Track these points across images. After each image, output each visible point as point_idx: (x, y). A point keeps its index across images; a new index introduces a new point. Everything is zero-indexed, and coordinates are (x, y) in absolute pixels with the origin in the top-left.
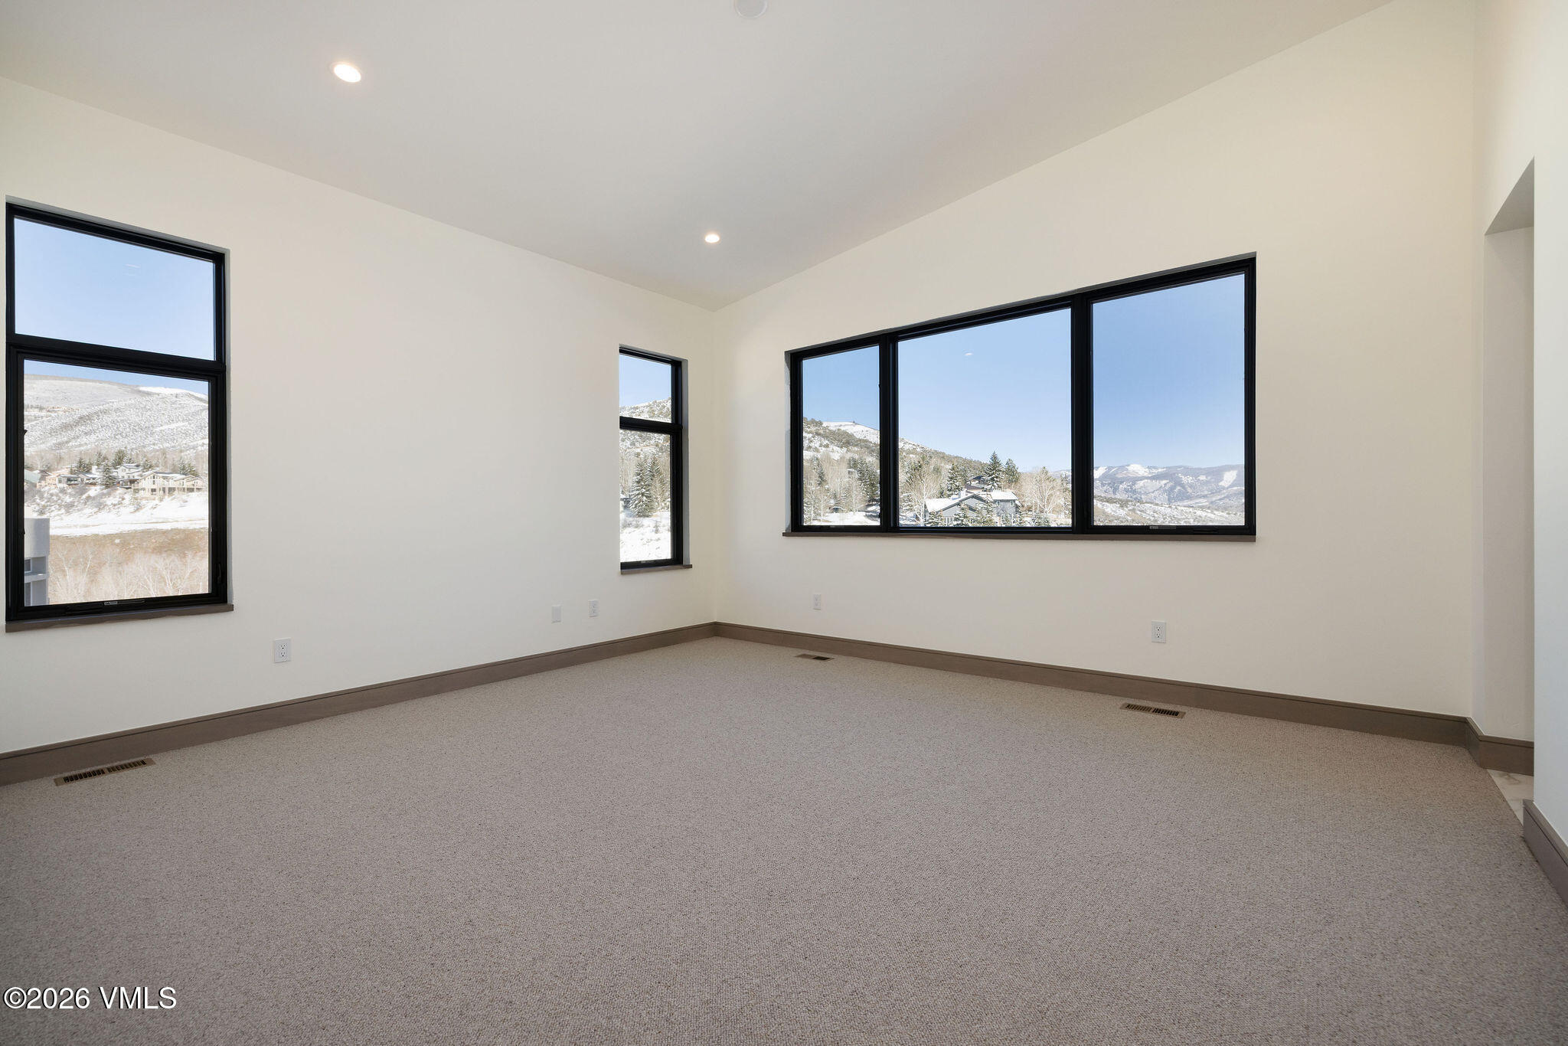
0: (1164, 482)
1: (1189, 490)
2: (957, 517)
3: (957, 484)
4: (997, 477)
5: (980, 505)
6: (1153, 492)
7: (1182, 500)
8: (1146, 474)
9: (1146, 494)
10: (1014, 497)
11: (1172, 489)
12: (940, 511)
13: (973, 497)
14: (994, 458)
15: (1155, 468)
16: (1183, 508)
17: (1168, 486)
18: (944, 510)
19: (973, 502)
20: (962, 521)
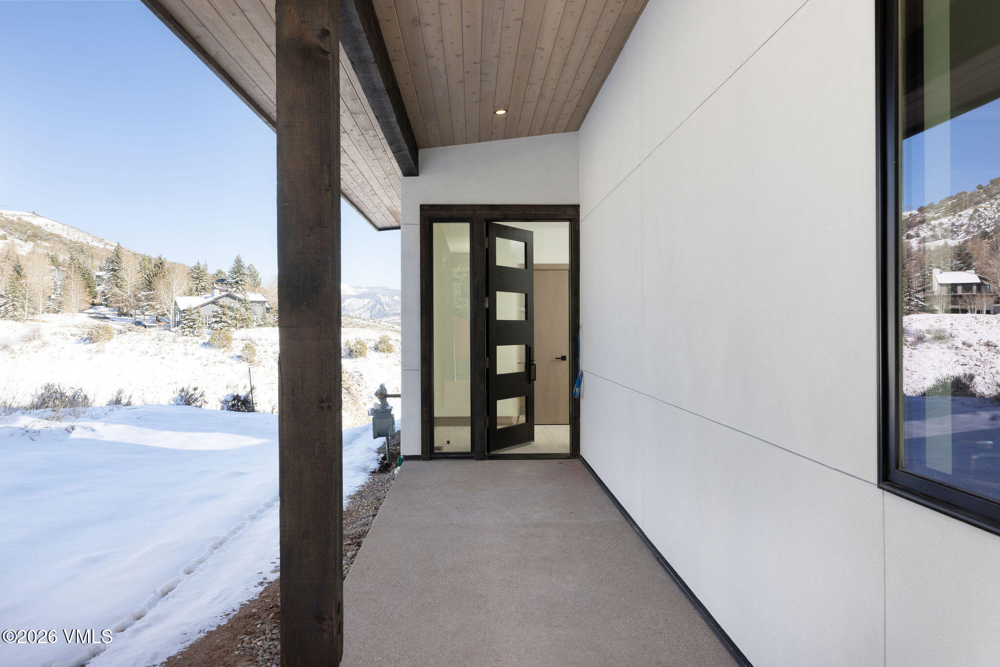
0: (367, 301)
1: (387, 309)
2: (215, 313)
3: (203, 284)
4: (241, 281)
5: (236, 305)
6: (358, 310)
7: (381, 317)
8: (353, 293)
9: (353, 311)
10: (262, 299)
11: (374, 307)
12: (197, 307)
13: (227, 296)
14: (238, 261)
15: (360, 288)
16: (385, 323)
17: (370, 304)
18: (202, 306)
19: (228, 301)
20: (221, 318)
